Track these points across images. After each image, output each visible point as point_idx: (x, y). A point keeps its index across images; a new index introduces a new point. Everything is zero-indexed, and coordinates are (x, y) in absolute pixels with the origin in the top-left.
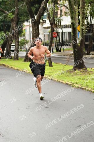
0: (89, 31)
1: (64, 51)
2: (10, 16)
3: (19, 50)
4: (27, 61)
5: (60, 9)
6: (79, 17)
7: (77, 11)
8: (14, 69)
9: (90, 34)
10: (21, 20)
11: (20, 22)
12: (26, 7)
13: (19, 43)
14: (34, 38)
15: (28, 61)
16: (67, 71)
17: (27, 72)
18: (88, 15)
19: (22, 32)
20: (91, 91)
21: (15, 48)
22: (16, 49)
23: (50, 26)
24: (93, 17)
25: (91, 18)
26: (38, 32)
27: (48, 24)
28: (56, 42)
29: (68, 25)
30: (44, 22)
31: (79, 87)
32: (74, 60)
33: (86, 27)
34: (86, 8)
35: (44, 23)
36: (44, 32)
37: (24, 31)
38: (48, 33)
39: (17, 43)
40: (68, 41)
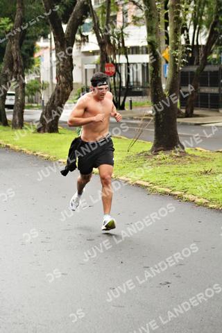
0: (191, 62)
1: (131, 108)
2: (3, 25)
3: (26, 105)
4: (44, 132)
5: (123, 10)
6: (166, 29)
7: (162, 14)
8: (14, 150)
9: (194, 69)
10: (29, 35)
11: (28, 38)
12: (42, 4)
13: (26, 89)
14: (61, 77)
15: (46, 130)
16: (139, 155)
17: (43, 157)
18: (188, 23)
19: (33, 62)
20: (194, 201)
21: (17, 100)
22: (18, 103)
23: (98, 48)
24: (200, 28)
25: (196, 31)
26: (69, 63)
27: (93, 44)
28: (113, 86)
29: (140, 46)
30: (85, 39)
31: (166, 193)
32: (154, 130)
33: (183, 52)
34: (183, 6)
35: (84, 41)
36: (84, 63)
37: (36, 61)
38: (94, 67)
39: (20, 89)
40: (141, 84)
